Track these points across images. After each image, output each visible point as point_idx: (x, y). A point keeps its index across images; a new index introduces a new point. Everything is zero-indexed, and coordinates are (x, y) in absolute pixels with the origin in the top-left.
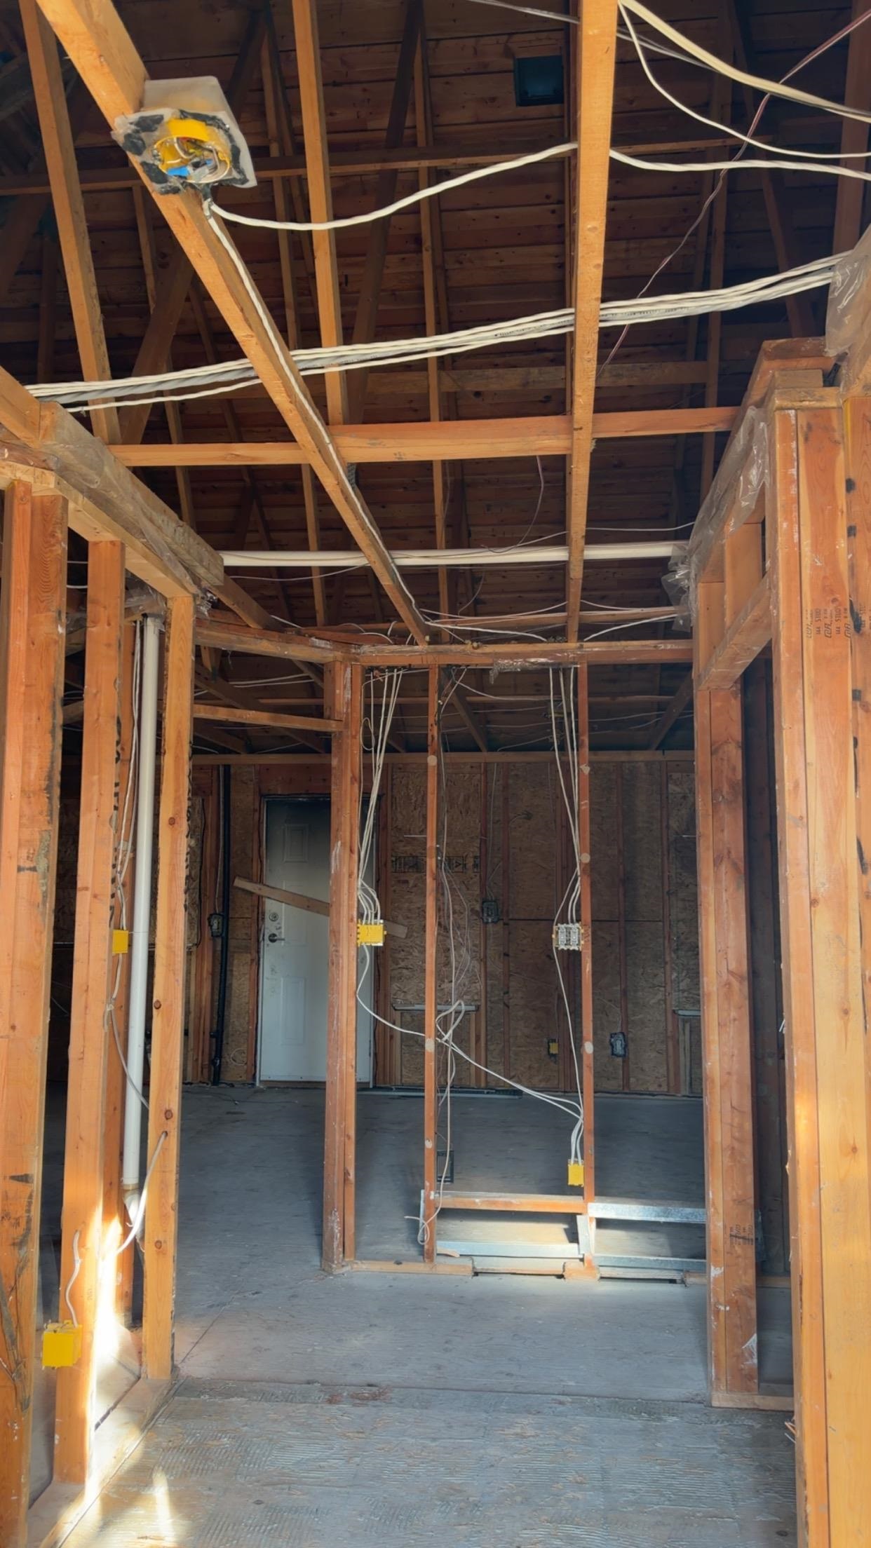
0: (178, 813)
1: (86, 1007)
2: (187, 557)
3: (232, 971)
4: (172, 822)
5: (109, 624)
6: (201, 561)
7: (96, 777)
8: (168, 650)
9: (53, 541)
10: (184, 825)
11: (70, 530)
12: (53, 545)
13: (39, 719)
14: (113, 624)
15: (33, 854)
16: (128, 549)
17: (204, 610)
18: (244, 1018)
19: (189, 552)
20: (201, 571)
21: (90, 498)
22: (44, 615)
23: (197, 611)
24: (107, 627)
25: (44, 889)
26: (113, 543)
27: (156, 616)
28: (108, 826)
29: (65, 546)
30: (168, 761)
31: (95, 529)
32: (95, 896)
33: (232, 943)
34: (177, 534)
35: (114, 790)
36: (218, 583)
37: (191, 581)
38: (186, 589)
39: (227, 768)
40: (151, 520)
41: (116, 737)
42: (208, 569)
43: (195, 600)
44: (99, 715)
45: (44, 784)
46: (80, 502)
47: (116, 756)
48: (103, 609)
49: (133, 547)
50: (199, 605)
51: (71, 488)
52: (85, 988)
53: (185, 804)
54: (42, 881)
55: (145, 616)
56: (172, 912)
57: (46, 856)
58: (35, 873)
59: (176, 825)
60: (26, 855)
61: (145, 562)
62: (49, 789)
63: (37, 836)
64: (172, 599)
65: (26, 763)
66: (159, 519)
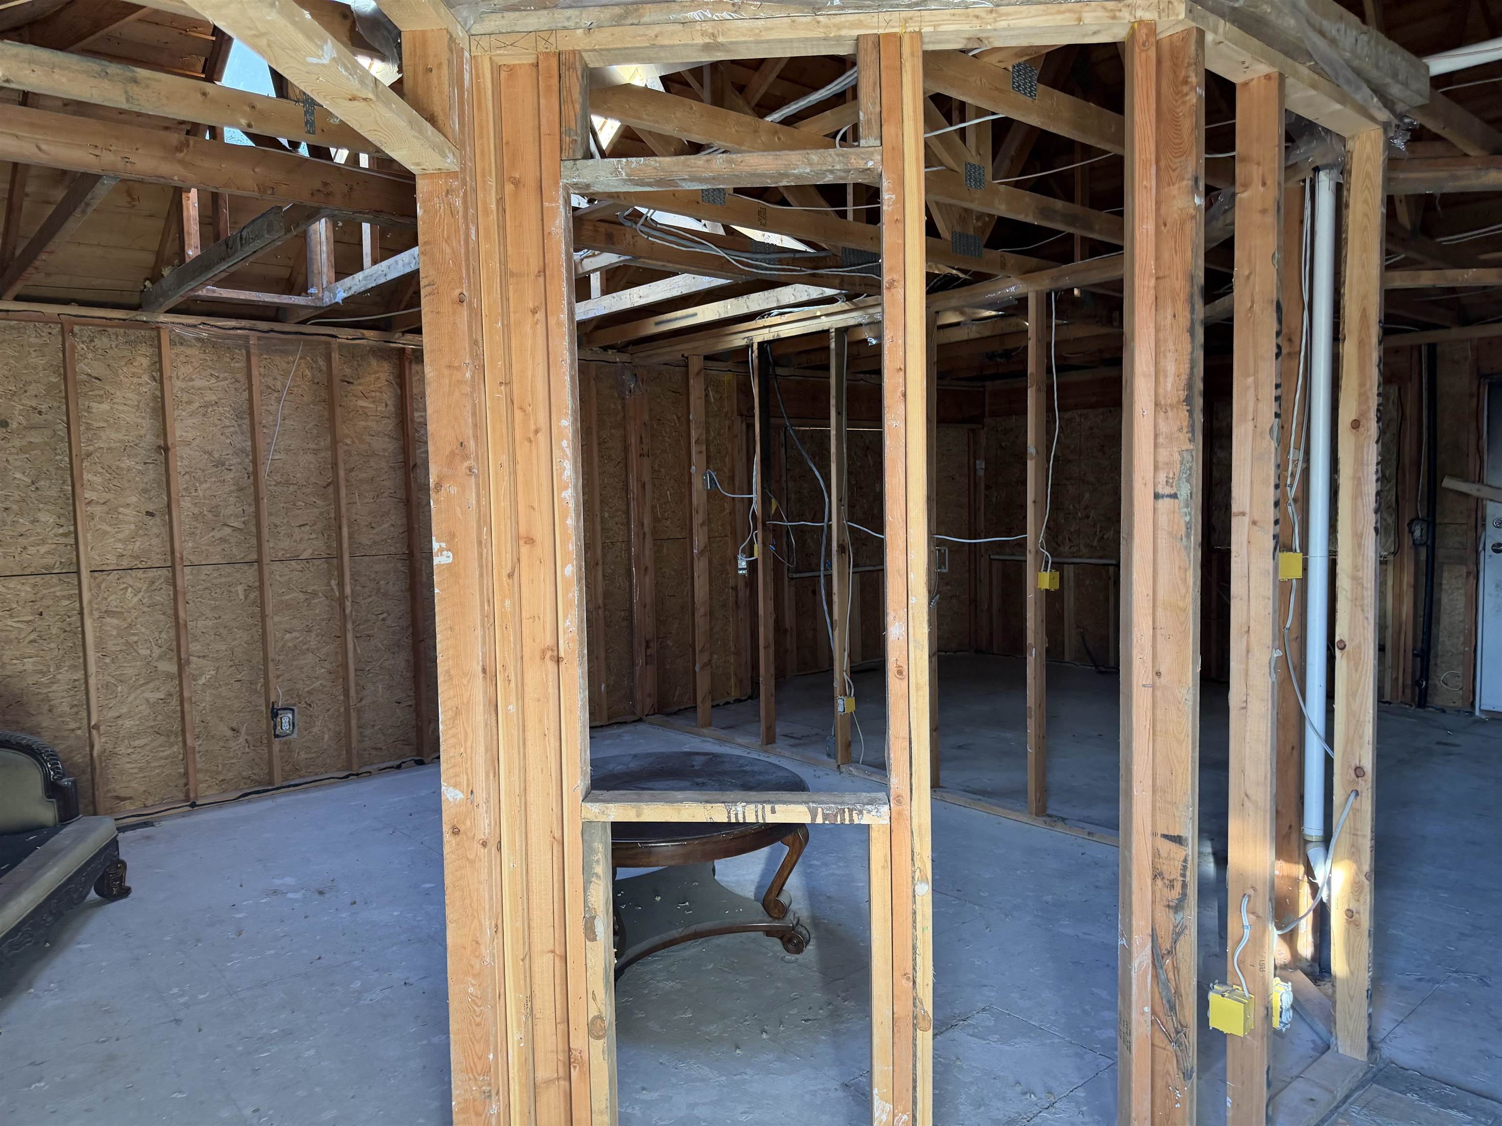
0: (1363, 414)
1: (1248, 651)
2: (1374, 74)
3: (1441, 584)
4: (1356, 425)
5: (1264, 184)
6: (1395, 75)
7: (1251, 380)
8: (1347, 206)
9: (1185, 89)
10: (1372, 428)
11: (1207, 71)
12: (1186, 94)
13: (1175, 316)
14: (1269, 182)
15: (1173, 478)
16: (1290, 81)
17: (1400, 143)
18: (1458, 638)
19: (1377, 66)
20: (1395, 90)
21: (1233, 22)
22: (1177, 186)
23: (1389, 146)
24: (1261, 189)
25: (1187, 519)
26: (1268, 77)
27: (1329, 167)
28: (1268, 437)
29: (1201, 91)
30: (1349, 349)
31: (1243, 63)
32: (1254, 523)
33: (1441, 553)
34: (1359, 45)
35: (1274, 393)
36: (1420, 101)
37: (1380, 104)
38: (1373, 119)
39: (1432, 348)
40: (1322, 33)
41: (1275, 327)
42: (1405, 84)
43: (1385, 131)
44: (1253, 302)
45: (1183, 394)
46: (1221, 30)
47: (1275, 350)
48: (1255, 167)
49: (1296, 74)
50: (1392, 138)
51: (1208, 14)
52: (1246, 629)
53: (1373, 402)
54: (1185, 510)
55: (1317, 170)
56: (1358, 537)
57: (1188, 481)
58: (1176, 501)
59: (1361, 429)
60: (1165, 480)
61: (1313, 92)
62: (1188, 400)
63: (1177, 457)
64: (1353, 137)
65: (1158, 372)
66: (1331, 28)
